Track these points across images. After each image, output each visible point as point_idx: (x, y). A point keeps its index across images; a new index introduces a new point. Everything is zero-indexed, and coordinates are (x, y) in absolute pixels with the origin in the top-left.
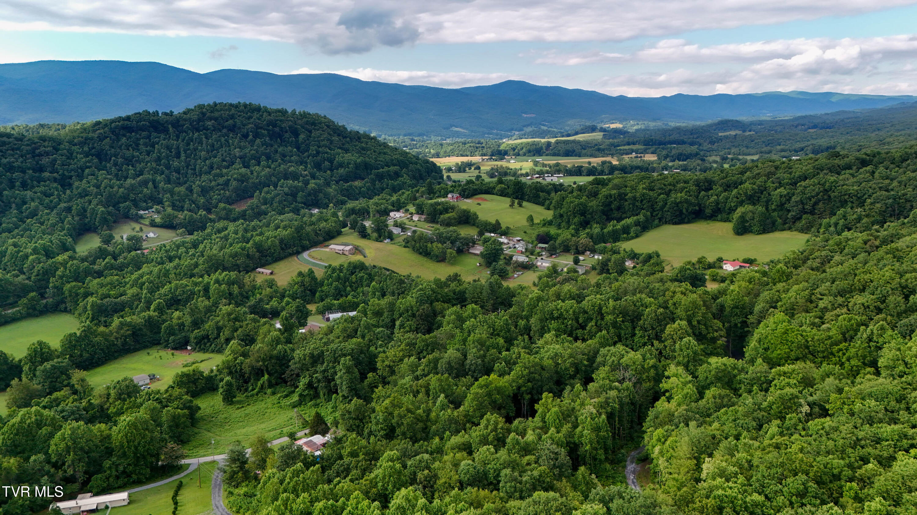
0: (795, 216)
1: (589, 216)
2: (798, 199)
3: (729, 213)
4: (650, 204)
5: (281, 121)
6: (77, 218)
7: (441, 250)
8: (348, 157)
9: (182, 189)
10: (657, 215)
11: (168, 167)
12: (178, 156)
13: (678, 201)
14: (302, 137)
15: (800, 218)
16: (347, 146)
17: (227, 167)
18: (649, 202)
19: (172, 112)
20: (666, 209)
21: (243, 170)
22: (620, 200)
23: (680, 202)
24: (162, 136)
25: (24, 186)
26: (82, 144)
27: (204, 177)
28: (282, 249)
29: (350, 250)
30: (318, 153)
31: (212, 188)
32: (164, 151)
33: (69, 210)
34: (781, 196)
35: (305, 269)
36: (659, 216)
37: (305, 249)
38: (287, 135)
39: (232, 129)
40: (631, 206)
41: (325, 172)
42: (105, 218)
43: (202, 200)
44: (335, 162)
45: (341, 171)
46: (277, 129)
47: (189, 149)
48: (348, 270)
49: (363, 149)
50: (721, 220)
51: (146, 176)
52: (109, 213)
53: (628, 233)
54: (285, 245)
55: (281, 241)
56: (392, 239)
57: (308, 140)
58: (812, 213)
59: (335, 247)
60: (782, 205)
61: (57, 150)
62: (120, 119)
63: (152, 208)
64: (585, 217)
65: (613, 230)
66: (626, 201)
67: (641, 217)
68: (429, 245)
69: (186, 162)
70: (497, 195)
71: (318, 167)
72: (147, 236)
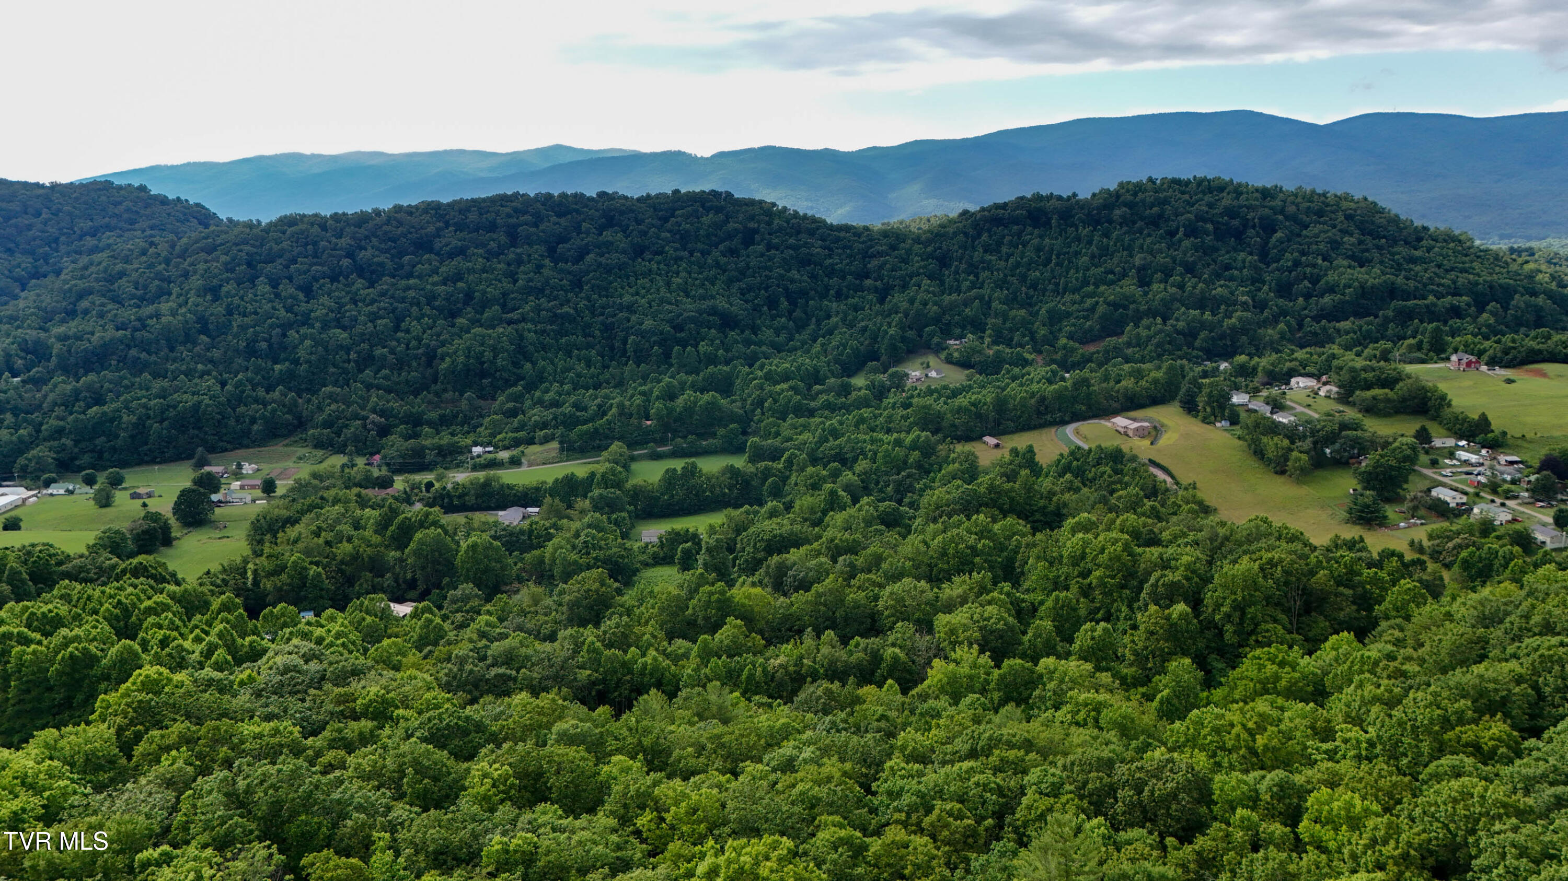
5: (1251, 207)
7: (1282, 452)
8: (1360, 274)
9: (1024, 313)
11: (1023, 278)
12: (1046, 263)
14: (1279, 236)
16: (1370, 254)
17: (1111, 283)
19: (1075, 195)
21: (1132, 289)
24: (1038, 232)
25: (839, 296)
26: (928, 242)
27: (1068, 297)
28: (1039, 413)
29: (1137, 429)
30: (1297, 264)
31: (1069, 315)
33: (864, 329)
35: (1025, 447)
38: (1251, 233)
39: (1155, 222)
43: (1043, 332)
44: (1323, 282)
45: (1327, 299)
46: (1236, 223)
47: (1066, 253)
49: (1411, 260)
51: (986, 291)
52: (903, 339)
54: (1046, 408)
55: (1043, 399)
56: (1233, 423)
57: (1289, 241)
59: (1120, 421)
61: (893, 248)
62: (997, 206)
63: (964, 337)
68: (1265, 439)
69: (1052, 272)
71: (1284, 290)
72: (927, 375)
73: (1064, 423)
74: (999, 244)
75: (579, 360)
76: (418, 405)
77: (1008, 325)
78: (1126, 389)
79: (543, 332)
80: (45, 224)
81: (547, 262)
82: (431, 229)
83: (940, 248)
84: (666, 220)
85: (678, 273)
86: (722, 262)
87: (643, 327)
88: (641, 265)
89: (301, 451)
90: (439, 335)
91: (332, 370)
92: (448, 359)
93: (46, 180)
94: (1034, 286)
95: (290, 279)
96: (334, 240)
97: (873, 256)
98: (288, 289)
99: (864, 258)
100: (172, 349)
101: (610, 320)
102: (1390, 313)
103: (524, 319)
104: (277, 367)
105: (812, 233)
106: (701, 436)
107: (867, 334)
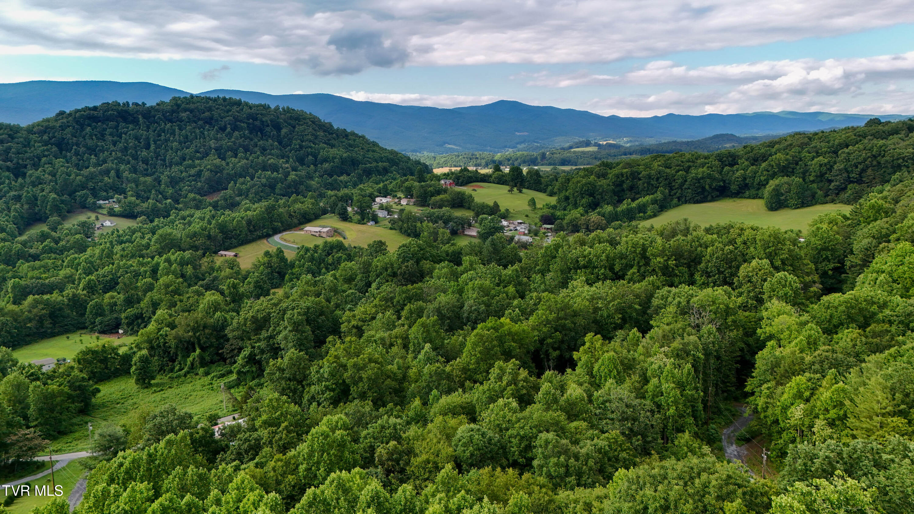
0: (838, 186)
1: (599, 197)
2: (842, 166)
3: (758, 189)
4: (667, 182)
5: (261, 115)
6: (26, 207)
7: (432, 230)
8: (333, 152)
9: (149, 179)
10: (675, 194)
11: (135, 157)
12: (148, 147)
13: (700, 176)
14: (284, 131)
15: (845, 189)
16: (333, 142)
17: (201, 159)
18: (666, 179)
20: (685, 186)
21: (218, 161)
22: (633, 179)
23: (702, 178)
24: (131, 126)
26: (42, 133)
27: (175, 169)
28: (250, 231)
29: (328, 232)
30: (301, 147)
31: (182, 179)
32: (132, 143)
33: (18, 198)
34: (821, 165)
35: (273, 250)
36: (678, 195)
37: (276, 231)
38: (268, 129)
39: (209, 121)
40: (645, 185)
41: (309, 167)
42: (57, 206)
43: (170, 191)
44: (319, 156)
45: (326, 165)
46: (258, 123)
47: (160, 140)
48: (324, 251)
49: (350, 146)
50: (749, 197)
51: (109, 165)
52: (62, 202)
53: (645, 213)
55: (249, 222)
56: (376, 222)
57: (291, 134)
58: (859, 181)
59: (310, 228)
60: (822, 175)
62: (87, 109)
63: (112, 198)
64: (594, 197)
65: (628, 209)
66: (640, 179)
67: (659, 195)
68: (419, 225)
69: (155, 152)
70: (494, 183)
71: (301, 161)
72: (102, 224)
73: (268, 236)
77: (141, 187)
78: (299, 209)
94: (145, 161)
102: (360, 171)
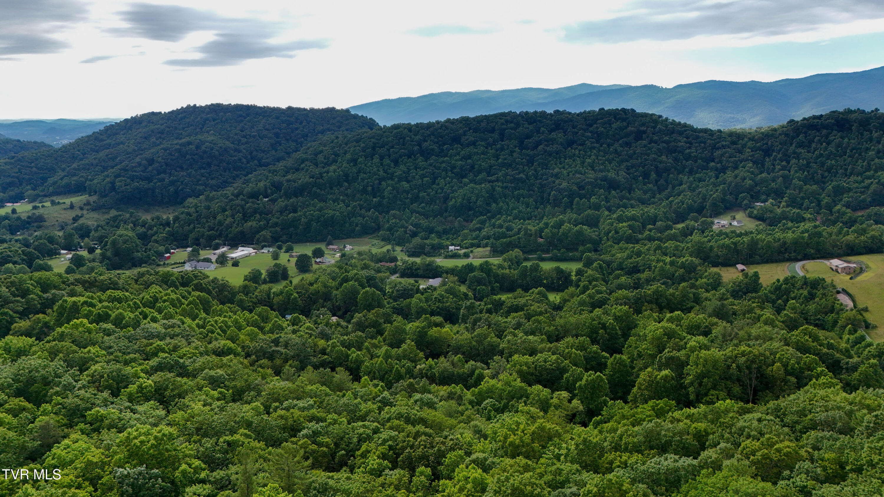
9: (813, 188)
11: (822, 165)
25: (690, 172)
26: (760, 140)
43: (826, 200)
52: (723, 200)
54: (786, 249)
61: (734, 143)
63: (768, 201)
73: (796, 260)
74: (811, 141)
75: (523, 204)
76: (433, 223)
77: (801, 195)
78: (850, 241)
79: (506, 187)
80: (303, 127)
81: (517, 149)
82: (461, 131)
83: (767, 144)
84: (591, 126)
85: (590, 156)
86: (619, 150)
87: (561, 187)
88: (570, 151)
89: (376, 242)
90: (452, 187)
91: (399, 202)
92: (453, 200)
93: (308, 107)
94: (829, 170)
95: (389, 156)
96: (413, 136)
97: (718, 148)
98: (386, 161)
99: (712, 149)
100: (331, 188)
101: (545, 182)
103: (497, 180)
104: (374, 199)
105: (680, 133)
106: (568, 250)
107: (700, 196)
